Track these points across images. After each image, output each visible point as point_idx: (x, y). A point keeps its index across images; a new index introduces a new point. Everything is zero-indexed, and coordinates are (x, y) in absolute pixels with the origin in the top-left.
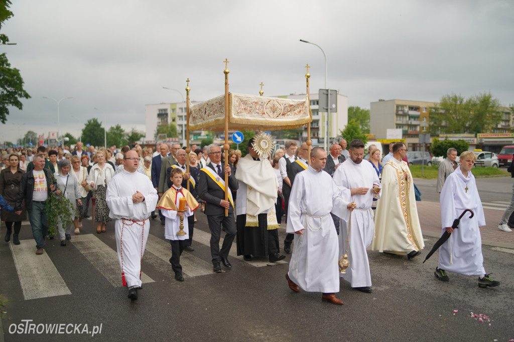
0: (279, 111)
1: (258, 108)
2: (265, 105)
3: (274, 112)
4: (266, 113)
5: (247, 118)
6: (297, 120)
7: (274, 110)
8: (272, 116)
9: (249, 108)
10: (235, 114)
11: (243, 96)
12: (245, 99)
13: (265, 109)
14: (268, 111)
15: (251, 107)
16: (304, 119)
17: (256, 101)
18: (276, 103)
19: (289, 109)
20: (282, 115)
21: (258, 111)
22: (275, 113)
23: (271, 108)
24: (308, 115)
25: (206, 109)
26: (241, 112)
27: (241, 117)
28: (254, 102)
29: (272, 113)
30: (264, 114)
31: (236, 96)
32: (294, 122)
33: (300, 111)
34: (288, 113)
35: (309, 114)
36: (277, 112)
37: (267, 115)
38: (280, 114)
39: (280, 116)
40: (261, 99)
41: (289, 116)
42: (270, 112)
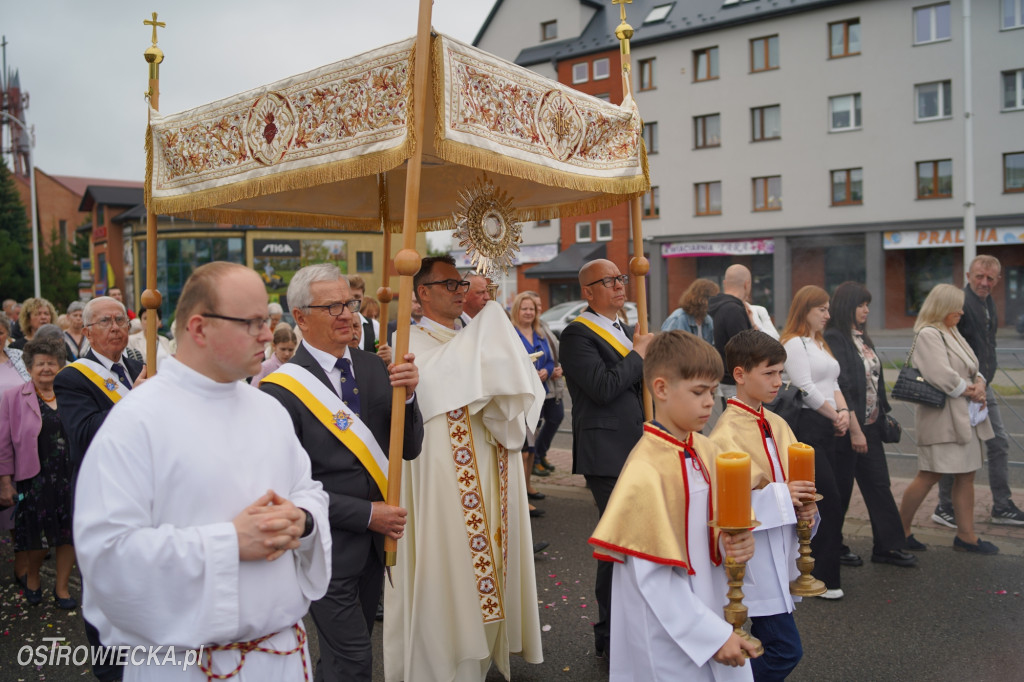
0: (574, 137)
2: (539, 103)
4: (541, 138)
8: (554, 150)
9: (494, 110)
11: (476, 54)
12: (482, 70)
13: (536, 121)
14: (545, 128)
15: (499, 106)
17: (513, 85)
18: (568, 105)
20: (584, 152)
21: (520, 125)
22: (564, 143)
23: (554, 121)
25: (270, 117)
28: (508, 87)
29: (555, 139)
30: (537, 139)
33: (625, 145)
34: (595, 149)
36: (568, 140)
37: (544, 146)
38: (576, 147)
39: (575, 155)
40: (527, 79)
41: (596, 161)
42: (552, 136)
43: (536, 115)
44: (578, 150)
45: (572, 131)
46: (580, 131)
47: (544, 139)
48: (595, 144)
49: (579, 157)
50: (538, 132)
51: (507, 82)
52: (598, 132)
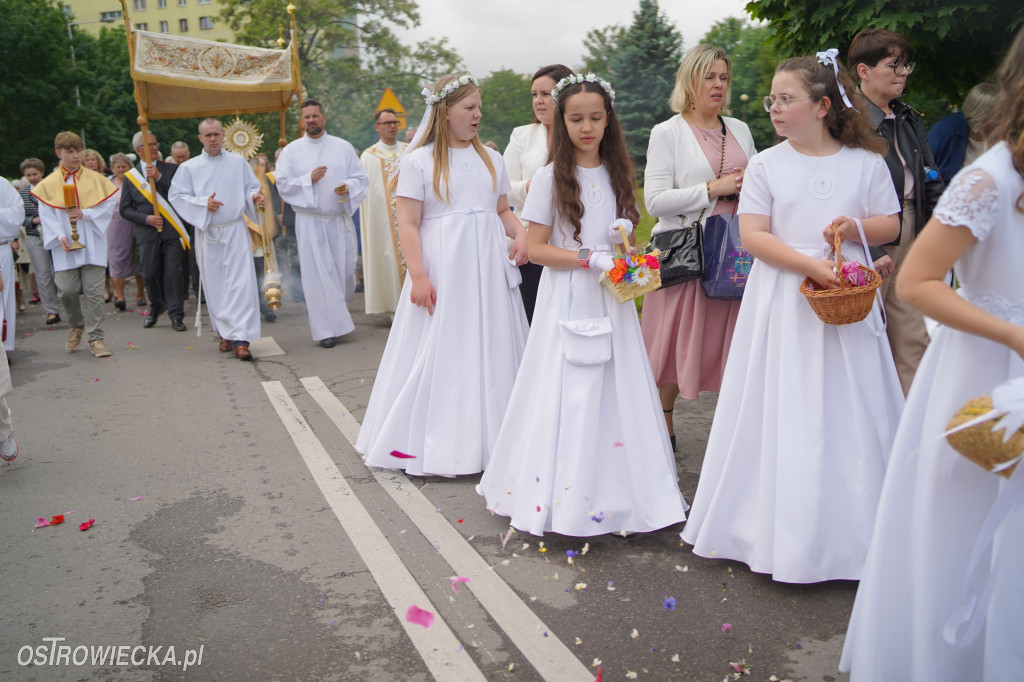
1: (185, 59)
3: (217, 68)
5: (162, 73)
6: (261, 85)
7: (218, 63)
10: (140, 66)
16: (277, 84)
19: (249, 64)
24: (287, 77)
26: (151, 63)
27: (153, 72)
31: (145, 37)
32: (255, 86)
35: (291, 76)
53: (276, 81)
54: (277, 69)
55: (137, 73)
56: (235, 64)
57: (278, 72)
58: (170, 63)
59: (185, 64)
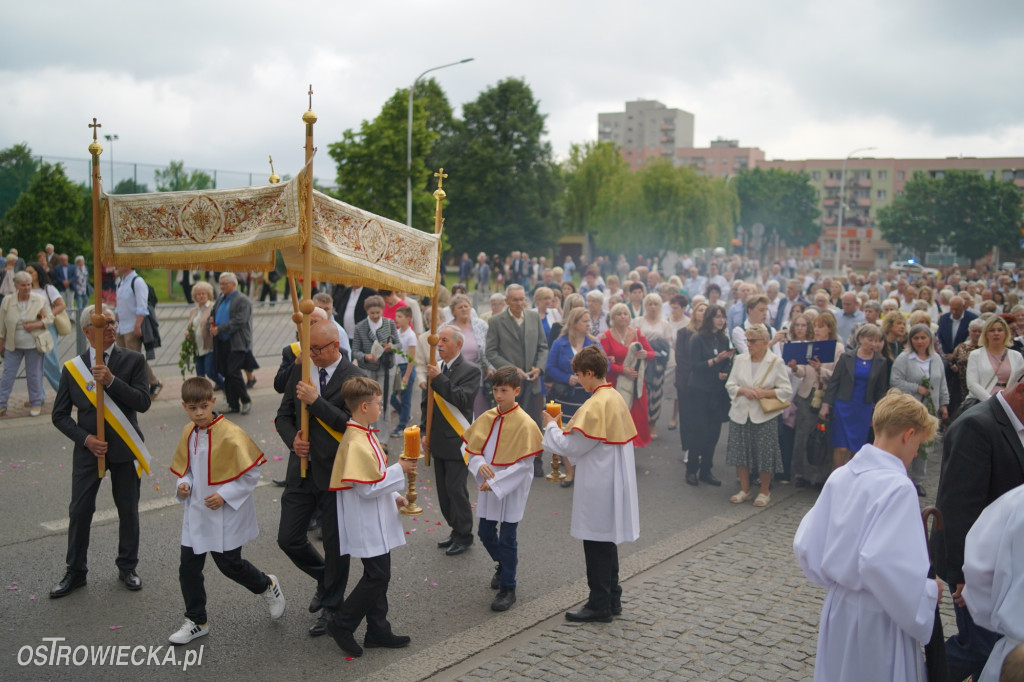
1: (164, 223)
2: (180, 211)
3: (203, 228)
4: (184, 233)
5: (144, 250)
7: (202, 222)
8: (198, 238)
9: (147, 225)
10: (120, 246)
11: (131, 199)
12: (136, 206)
13: (180, 222)
14: (190, 225)
15: (150, 223)
17: (159, 206)
18: (207, 203)
20: (226, 231)
22: (208, 230)
23: (195, 218)
24: (294, 225)
26: (129, 238)
28: (155, 210)
29: (198, 231)
30: (181, 235)
31: (119, 202)
34: (244, 224)
35: (298, 223)
36: (210, 227)
37: (187, 237)
38: (218, 230)
39: (219, 235)
40: (171, 198)
41: (244, 233)
42: (195, 228)
43: (179, 219)
44: (222, 230)
45: (212, 220)
46: (219, 218)
47: (187, 232)
48: (240, 221)
49: (225, 235)
50: (182, 229)
51: (153, 206)
52: (239, 213)
53: (275, 234)
54: (274, 216)
55: (118, 255)
56: (223, 219)
57: (277, 221)
58: (150, 233)
59: (165, 230)
